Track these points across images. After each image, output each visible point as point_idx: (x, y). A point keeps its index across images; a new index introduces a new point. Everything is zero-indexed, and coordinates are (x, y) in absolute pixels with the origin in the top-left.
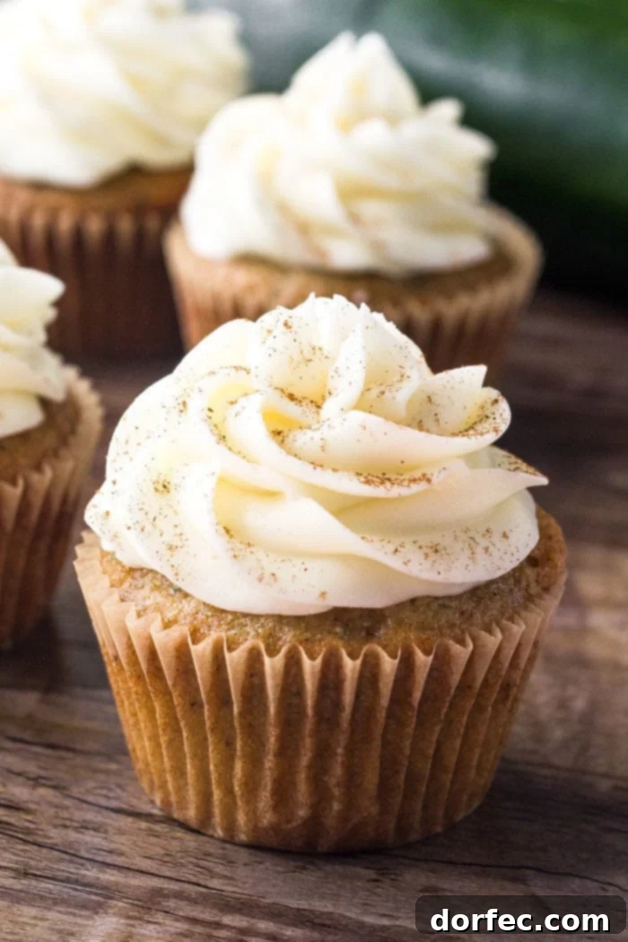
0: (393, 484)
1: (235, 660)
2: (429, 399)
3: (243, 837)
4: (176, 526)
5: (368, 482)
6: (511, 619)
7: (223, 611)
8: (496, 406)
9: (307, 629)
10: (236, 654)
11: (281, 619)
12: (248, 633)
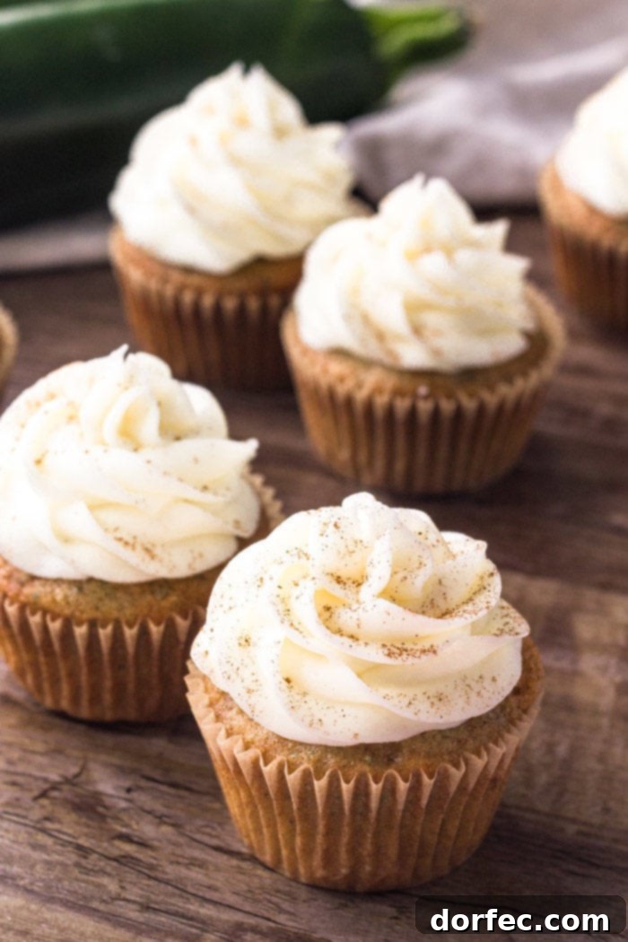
0: (408, 655)
1: (293, 779)
2: (440, 582)
3: (303, 880)
4: (253, 674)
5: (390, 655)
6: (496, 743)
7: (286, 740)
8: (491, 579)
9: (345, 757)
10: (292, 776)
11: (327, 749)
12: (303, 758)
